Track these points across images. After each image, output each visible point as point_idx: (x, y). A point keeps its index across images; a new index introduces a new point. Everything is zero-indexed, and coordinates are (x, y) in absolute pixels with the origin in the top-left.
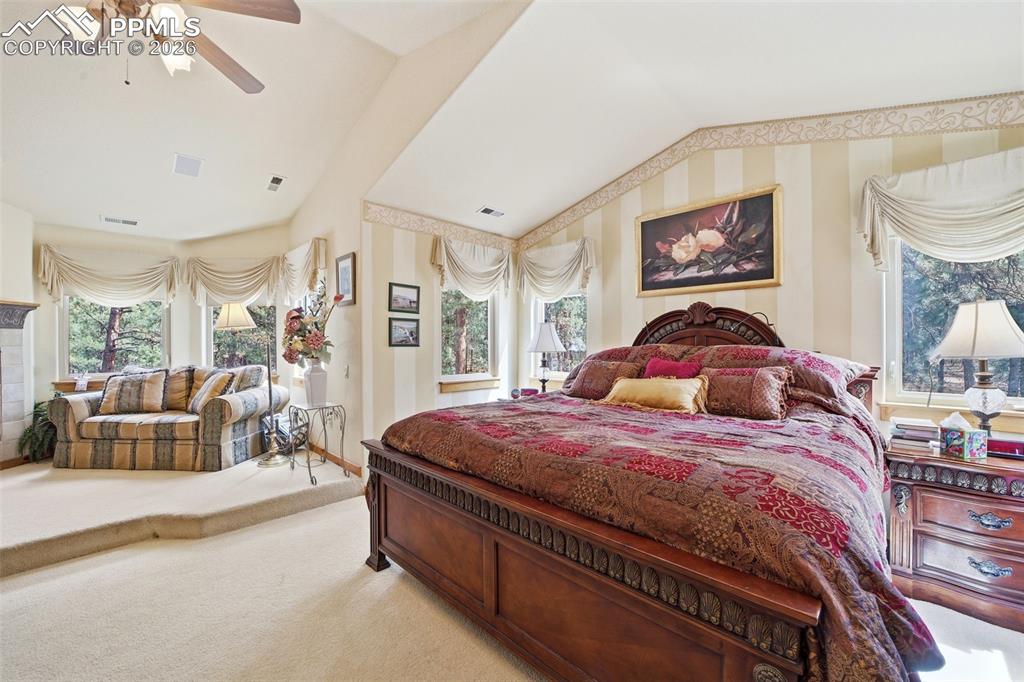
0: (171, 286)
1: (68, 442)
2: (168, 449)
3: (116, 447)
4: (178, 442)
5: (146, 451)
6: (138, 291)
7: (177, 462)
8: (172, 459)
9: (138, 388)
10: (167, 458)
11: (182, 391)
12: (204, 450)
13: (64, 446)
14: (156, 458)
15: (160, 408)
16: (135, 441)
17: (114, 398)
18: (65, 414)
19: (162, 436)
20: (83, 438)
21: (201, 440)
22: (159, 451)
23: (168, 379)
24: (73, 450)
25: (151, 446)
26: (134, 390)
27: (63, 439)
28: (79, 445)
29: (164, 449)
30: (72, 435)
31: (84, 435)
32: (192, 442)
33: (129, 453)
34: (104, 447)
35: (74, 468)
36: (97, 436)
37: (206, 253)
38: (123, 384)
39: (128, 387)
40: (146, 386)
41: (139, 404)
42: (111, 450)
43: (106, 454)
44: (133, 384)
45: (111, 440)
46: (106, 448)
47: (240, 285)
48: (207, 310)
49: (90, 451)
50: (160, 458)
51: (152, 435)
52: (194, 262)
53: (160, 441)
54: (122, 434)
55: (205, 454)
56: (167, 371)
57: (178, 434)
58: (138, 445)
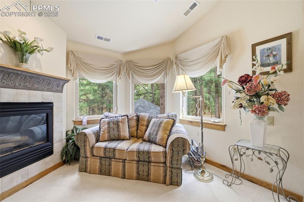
0: (119, 73)
1: (86, 157)
2: (146, 168)
3: (113, 163)
4: (152, 164)
5: (131, 167)
6: (107, 75)
7: (152, 177)
8: (148, 175)
9: (117, 126)
10: (145, 174)
11: (134, 127)
12: (171, 171)
13: (84, 160)
14: (138, 173)
15: (128, 138)
16: (124, 161)
17: (106, 131)
18: (85, 142)
19: (142, 159)
20: (94, 156)
21: (168, 164)
22: (140, 168)
23: (129, 120)
24: (89, 163)
25: (135, 165)
26: (115, 127)
27: (84, 156)
28: (92, 160)
29: (143, 168)
30: (89, 154)
31: (95, 154)
32: (162, 165)
33: (121, 168)
34: (106, 162)
35: (90, 173)
36: (102, 155)
37: (134, 58)
38: (109, 123)
39: (112, 125)
40: (120, 124)
41: (119, 135)
42: (110, 165)
43: (107, 167)
44: (113, 123)
45: (110, 158)
46: (107, 163)
47: (150, 73)
48: (132, 85)
49: (98, 164)
50: (141, 173)
51: (136, 158)
52: (129, 62)
53: (140, 163)
54: (117, 156)
55: (172, 173)
56: (127, 116)
57: (153, 159)
58: (126, 164)
